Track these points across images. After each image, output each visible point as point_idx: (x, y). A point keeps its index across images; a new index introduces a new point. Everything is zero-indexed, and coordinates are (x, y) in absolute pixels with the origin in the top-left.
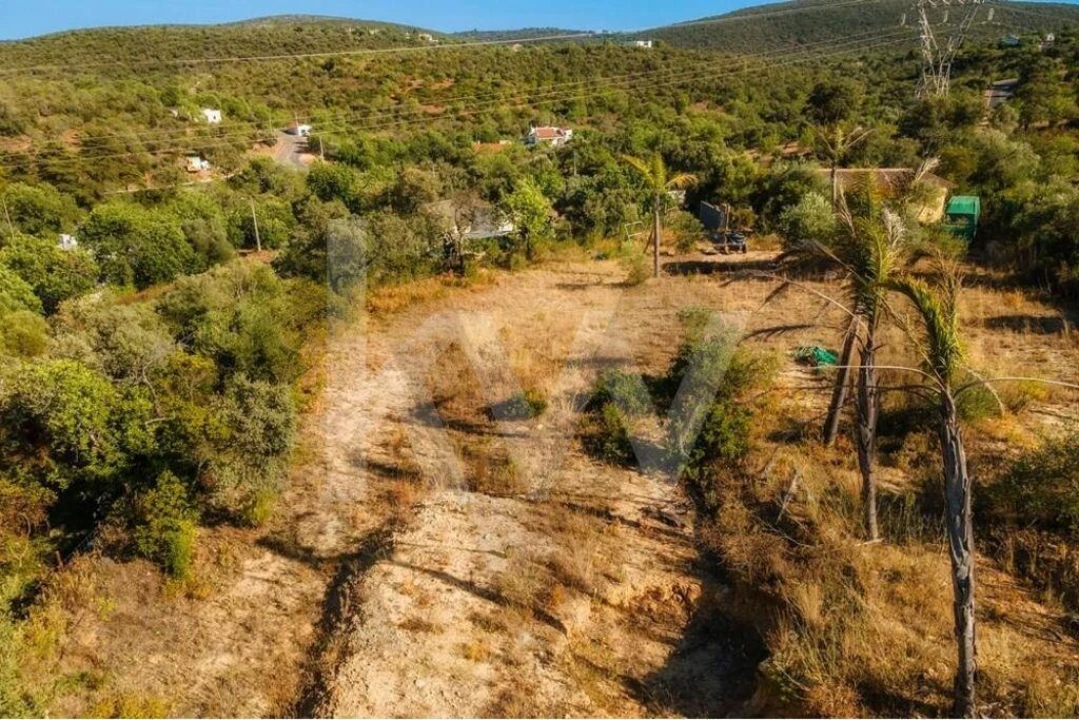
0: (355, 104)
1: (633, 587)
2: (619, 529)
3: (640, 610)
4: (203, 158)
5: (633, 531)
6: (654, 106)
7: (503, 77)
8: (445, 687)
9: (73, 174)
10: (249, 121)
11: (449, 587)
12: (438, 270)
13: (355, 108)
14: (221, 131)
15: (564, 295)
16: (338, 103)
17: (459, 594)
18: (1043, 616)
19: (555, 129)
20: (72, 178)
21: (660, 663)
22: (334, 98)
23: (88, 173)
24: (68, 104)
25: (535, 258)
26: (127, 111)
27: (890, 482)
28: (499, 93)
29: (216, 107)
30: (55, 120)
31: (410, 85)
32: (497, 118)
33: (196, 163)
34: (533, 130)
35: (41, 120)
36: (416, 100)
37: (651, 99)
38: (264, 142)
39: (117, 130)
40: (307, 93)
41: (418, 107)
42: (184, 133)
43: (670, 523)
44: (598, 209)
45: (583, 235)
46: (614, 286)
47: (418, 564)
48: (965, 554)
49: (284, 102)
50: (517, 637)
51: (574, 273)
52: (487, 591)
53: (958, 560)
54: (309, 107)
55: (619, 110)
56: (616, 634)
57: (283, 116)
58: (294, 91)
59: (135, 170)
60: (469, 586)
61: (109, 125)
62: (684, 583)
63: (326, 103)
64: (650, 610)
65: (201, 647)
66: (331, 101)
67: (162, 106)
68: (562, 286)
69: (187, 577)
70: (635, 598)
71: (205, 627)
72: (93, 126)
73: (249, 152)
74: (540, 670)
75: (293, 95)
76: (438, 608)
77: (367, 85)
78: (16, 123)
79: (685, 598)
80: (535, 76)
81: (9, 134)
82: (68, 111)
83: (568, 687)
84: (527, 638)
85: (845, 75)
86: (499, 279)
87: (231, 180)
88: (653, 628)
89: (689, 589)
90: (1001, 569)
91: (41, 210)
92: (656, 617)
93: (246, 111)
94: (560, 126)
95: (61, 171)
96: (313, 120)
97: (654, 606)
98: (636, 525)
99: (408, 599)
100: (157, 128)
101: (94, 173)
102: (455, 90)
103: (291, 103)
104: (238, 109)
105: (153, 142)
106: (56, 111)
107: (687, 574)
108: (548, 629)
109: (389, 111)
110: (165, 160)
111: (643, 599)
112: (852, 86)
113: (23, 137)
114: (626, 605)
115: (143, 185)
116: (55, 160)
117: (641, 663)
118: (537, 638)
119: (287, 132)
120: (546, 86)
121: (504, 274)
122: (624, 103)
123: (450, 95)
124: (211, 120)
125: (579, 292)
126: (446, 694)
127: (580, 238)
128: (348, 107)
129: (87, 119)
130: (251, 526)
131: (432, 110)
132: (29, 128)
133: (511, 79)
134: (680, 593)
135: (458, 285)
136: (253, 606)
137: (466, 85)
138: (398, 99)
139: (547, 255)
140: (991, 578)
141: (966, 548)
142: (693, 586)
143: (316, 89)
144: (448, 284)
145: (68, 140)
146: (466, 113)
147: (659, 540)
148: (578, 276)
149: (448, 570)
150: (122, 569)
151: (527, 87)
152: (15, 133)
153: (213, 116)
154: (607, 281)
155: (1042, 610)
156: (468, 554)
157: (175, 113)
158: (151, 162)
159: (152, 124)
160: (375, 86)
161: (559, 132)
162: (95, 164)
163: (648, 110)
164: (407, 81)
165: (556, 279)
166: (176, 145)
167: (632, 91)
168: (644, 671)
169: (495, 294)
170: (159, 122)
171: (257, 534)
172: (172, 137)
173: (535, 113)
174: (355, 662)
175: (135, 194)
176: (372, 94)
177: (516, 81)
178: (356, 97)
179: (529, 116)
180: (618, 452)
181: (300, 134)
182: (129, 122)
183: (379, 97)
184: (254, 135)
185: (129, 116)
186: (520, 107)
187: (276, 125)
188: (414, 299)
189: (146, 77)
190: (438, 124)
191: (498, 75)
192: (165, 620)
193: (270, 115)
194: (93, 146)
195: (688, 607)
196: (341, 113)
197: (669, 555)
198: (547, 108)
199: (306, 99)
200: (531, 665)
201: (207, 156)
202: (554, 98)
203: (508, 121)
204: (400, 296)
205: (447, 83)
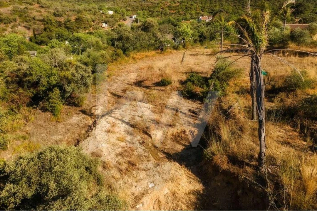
0: (150, 10)
1: (177, 129)
2: (179, 114)
3: (178, 136)
4: (106, 23)
5: (183, 115)
6: (240, 11)
7: (194, 3)
8: (109, 147)
9: (73, 27)
10: (120, 14)
11: (122, 123)
12: (156, 49)
13: (150, 11)
14: (112, 17)
15: (191, 57)
16: (145, 10)
17: (124, 125)
18: (304, 145)
19: (207, 17)
20: (72, 28)
21: (180, 151)
22: (145, 8)
23: (76, 27)
24: (74, 9)
25: (185, 47)
26: (89, 11)
27: (269, 106)
28: (193, 7)
29: (112, 10)
30: (70, 13)
31: (166, 5)
32: (191, 14)
33: (104, 25)
34: (201, 17)
35: (67, 13)
36: (168, 9)
37: (240, 9)
38: (123, 20)
39: (85, 16)
40: (137, 7)
41: (168, 11)
42: (102, 17)
43: (196, 114)
44: (207, 34)
45: (203, 42)
46: (207, 55)
47: (116, 117)
48: (262, 111)
49: (131, 9)
50: (136, 137)
51: (196, 51)
52: (133, 125)
53: (259, 113)
54: (138, 11)
55: (229, 12)
56: (169, 141)
57: (129, 13)
58: (134, 6)
59: (88, 26)
60: (128, 123)
61: (84, 14)
62: (193, 129)
63: (142, 10)
64: (181, 136)
65: (55, 133)
66: (144, 9)
67: (98, 10)
68: (191, 55)
69: (58, 117)
70: (177, 132)
71: (58, 129)
72: (79, 15)
73: (119, 22)
74: (139, 146)
75: (133, 7)
76: (116, 128)
77: (154, 5)
78: (60, 13)
79: (193, 134)
80: (204, 2)
81: (58, 16)
82: (74, 11)
83: (145, 151)
84: (139, 138)
85: (308, 2)
86: (173, 52)
87: (113, 30)
88: (181, 142)
89: (194, 131)
90: (295, 131)
91: (63, 36)
92: (183, 139)
93: (120, 11)
94: (209, 16)
95: (70, 26)
96: (137, 14)
97: (183, 135)
98: (185, 114)
99: (109, 125)
100: (96, 16)
101: (78, 27)
102: (179, 6)
103: (133, 10)
104: (118, 11)
105: (94, 19)
106: (71, 11)
107: (195, 127)
108: (146, 136)
109: (159, 12)
110: (97, 24)
111: (180, 133)
112: (309, 5)
113: (62, 17)
114: (174, 134)
115: (90, 30)
116: (68, 23)
117: (174, 150)
118: (142, 138)
119: (130, 17)
120: (207, 5)
121: (175, 51)
122: (231, 10)
123: (178, 7)
124: (110, 13)
125: (196, 56)
126: (109, 148)
127: (201, 43)
128: (148, 11)
129: (78, 13)
130: (79, 106)
131: (172, 12)
132: (64, 15)
133: (197, 3)
134: (191, 132)
135: (161, 53)
136: (72, 125)
137: (183, 5)
138: (163, 9)
139: (190, 47)
140: (291, 133)
141: (262, 109)
142: (195, 130)
143: (140, 6)
144: (157, 53)
145: (73, 19)
146: (182, 13)
147: (190, 118)
148: (197, 52)
149: (124, 119)
150: (43, 113)
151: (201, 5)
152: (60, 16)
153: (111, 13)
154: (206, 54)
155: (305, 143)
156: (131, 116)
157: (101, 12)
158: (93, 25)
159: (95, 14)
160: (156, 5)
161: (208, 18)
162: (78, 24)
163: (238, 12)
164: (166, 3)
165: (190, 53)
166: (100, 20)
167: (234, 7)
168: (173, 152)
169: (171, 56)
170: (96, 14)
171: (80, 109)
172: (99, 18)
173: (202, 13)
174: (88, 139)
175: (87, 33)
176: (155, 7)
177: (198, 4)
178: (151, 8)
179: (201, 14)
180: (187, 94)
181: (134, 18)
182: (88, 14)
183: (157, 8)
184: (121, 18)
185: (89, 12)
186: (198, 11)
187: (127, 15)
188: (146, 56)
189: (96, 3)
190: (173, 15)
191: (193, 2)
192: (49, 126)
193: (126, 13)
194: (78, 20)
195: (193, 136)
196: (146, 12)
197: (192, 122)
198: (206, 11)
199: (137, 9)
200: (137, 144)
201: (107, 23)
202: (209, 9)
203: (194, 15)
204: (143, 55)
205: (177, 4)
